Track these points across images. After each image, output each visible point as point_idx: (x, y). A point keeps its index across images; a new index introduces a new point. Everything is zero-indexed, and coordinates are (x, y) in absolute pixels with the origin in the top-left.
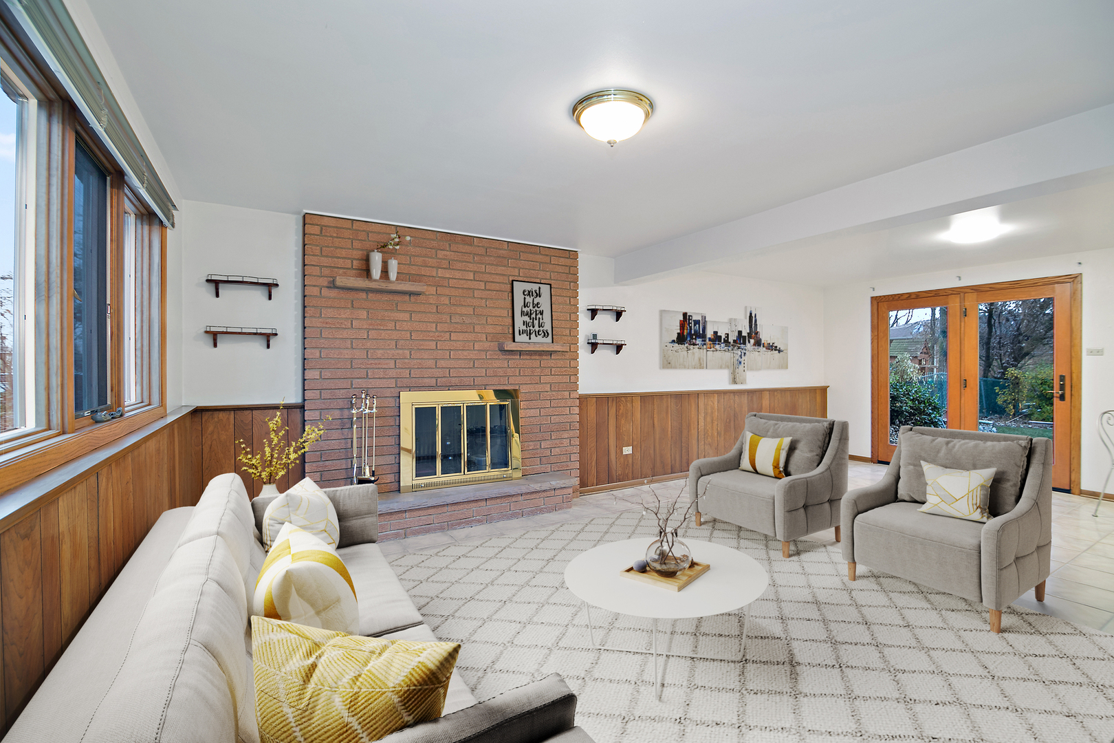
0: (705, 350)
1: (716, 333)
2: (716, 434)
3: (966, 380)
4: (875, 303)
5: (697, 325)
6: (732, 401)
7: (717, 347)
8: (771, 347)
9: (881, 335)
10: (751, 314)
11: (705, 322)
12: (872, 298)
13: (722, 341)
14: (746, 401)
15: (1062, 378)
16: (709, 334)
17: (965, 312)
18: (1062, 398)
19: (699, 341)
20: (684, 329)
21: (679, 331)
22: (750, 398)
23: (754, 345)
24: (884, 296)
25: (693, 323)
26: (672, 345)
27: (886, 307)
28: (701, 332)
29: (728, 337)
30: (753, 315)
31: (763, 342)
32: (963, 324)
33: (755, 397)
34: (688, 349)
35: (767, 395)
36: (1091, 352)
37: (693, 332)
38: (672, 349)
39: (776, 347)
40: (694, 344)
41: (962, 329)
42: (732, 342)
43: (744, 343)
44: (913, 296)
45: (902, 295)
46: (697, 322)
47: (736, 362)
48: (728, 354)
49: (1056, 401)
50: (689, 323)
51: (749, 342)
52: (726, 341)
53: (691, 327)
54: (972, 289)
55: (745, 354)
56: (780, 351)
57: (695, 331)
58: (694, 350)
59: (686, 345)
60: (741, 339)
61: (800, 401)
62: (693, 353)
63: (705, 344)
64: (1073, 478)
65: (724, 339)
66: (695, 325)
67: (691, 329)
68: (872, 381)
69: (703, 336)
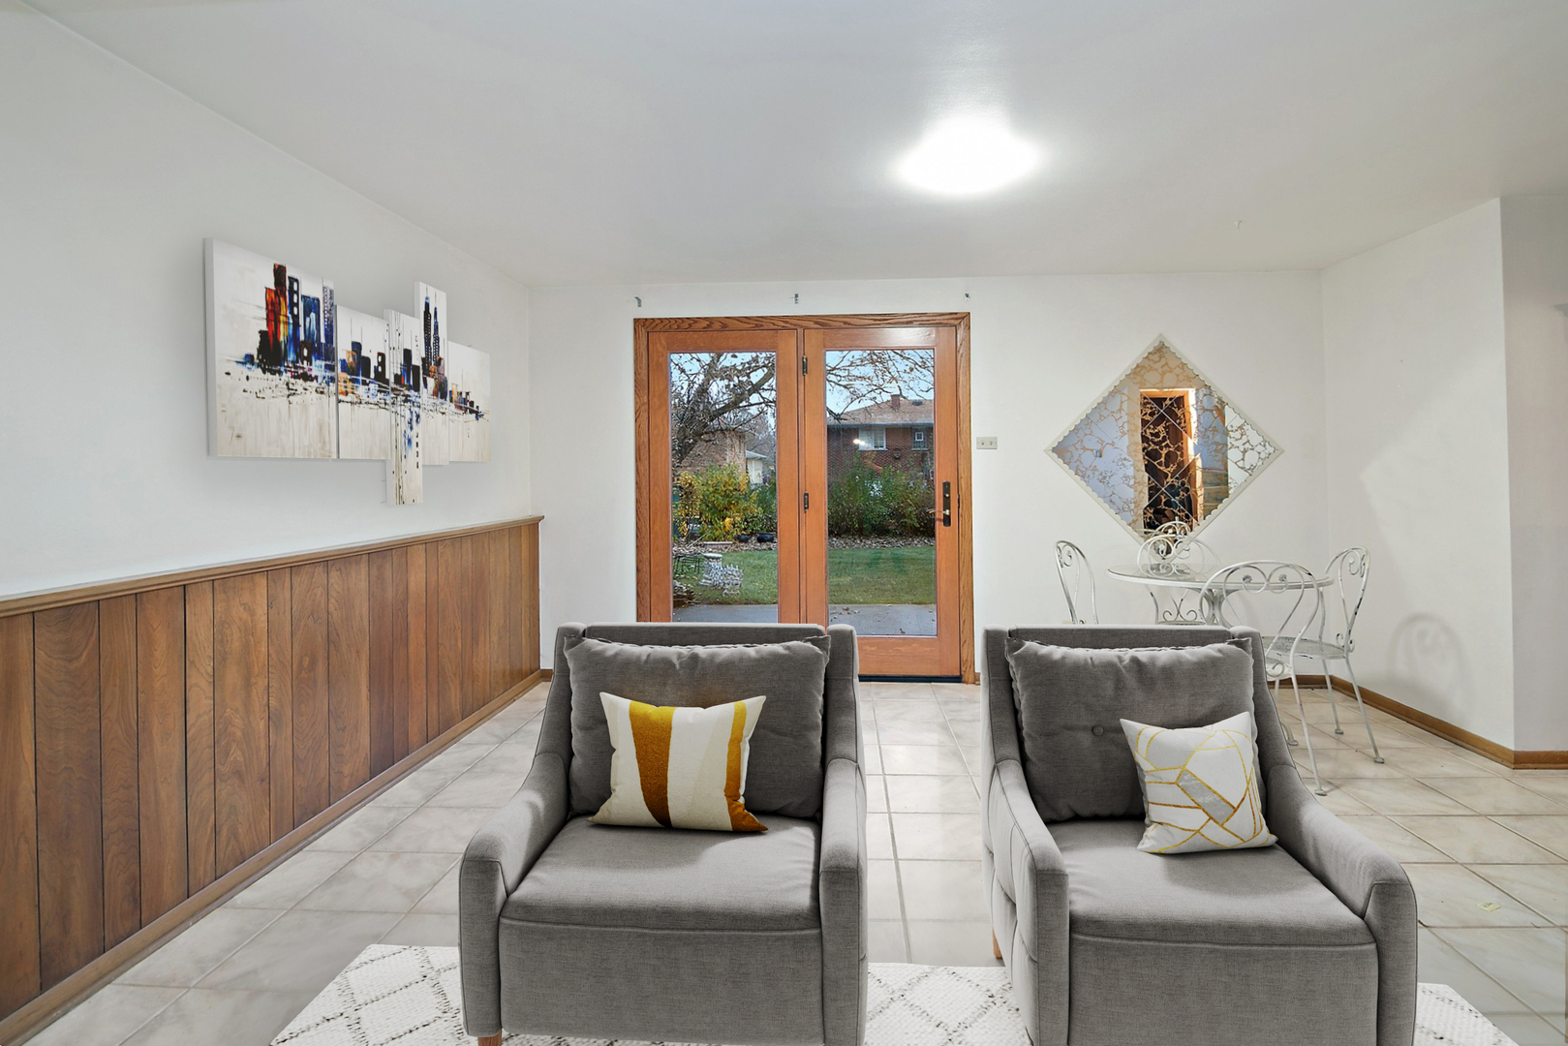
0: (333, 399)
1: (357, 347)
2: (262, 725)
3: (807, 495)
4: (643, 332)
5: (313, 315)
6: (319, 591)
7: (361, 390)
8: (466, 405)
9: (655, 402)
10: (427, 305)
11: (332, 309)
12: (636, 321)
13: (372, 375)
14: (363, 585)
15: (947, 487)
16: (343, 351)
17: (805, 366)
18: (947, 520)
19: (317, 367)
20: (277, 322)
21: (264, 328)
22: (374, 572)
23: (435, 394)
24: (661, 320)
25: (301, 305)
26: (244, 370)
27: (664, 342)
28: (323, 340)
29: (382, 364)
30: (432, 311)
31: (449, 388)
32: (801, 387)
33: (388, 566)
34: (292, 392)
35: (418, 557)
36: (982, 444)
37: (302, 337)
38: (246, 385)
39: (472, 403)
40: (306, 377)
41: (801, 397)
42: (392, 380)
43: (417, 388)
44: (717, 326)
45: (696, 320)
46: (312, 305)
47: (402, 440)
48: (384, 415)
49: (939, 526)
50: (292, 305)
51: (426, 386)
52: (380, 377)
53: (296, 318)
54: (816, 323)
55: (418, 416)
56: (478, 415)
57: (308, 334)
58: (307, 393)
59: (286, 376)
60: (412, 375)
61: (492, 559)
62: (305, 407)
63: (332, 379)
64: (964, 657)
65: (376, 369)
66: (307, 314)
67: (296, 325)
68: (638, 501)
69: (327, 353)
